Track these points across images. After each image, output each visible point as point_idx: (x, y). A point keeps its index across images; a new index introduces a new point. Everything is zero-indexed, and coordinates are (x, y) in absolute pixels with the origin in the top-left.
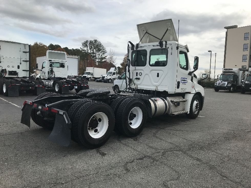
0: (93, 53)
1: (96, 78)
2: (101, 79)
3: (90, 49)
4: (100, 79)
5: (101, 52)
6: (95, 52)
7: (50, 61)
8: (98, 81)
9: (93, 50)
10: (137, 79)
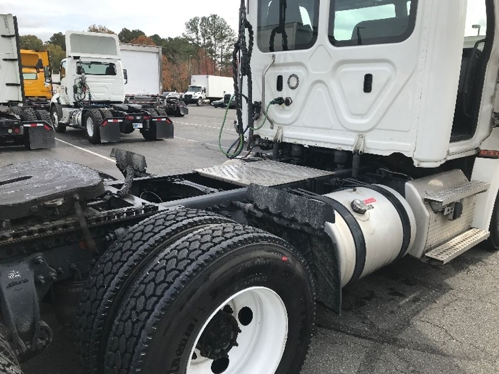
0: (210, 44)
1: (212, 99)
2: (223, 100)
3: (203, 36)
4: (220, 101)
5: (225, 41)
6: (214, 42)
7: (75, 58)
8: (216, 106)
9: (209, 38)
10: (279, 101)
